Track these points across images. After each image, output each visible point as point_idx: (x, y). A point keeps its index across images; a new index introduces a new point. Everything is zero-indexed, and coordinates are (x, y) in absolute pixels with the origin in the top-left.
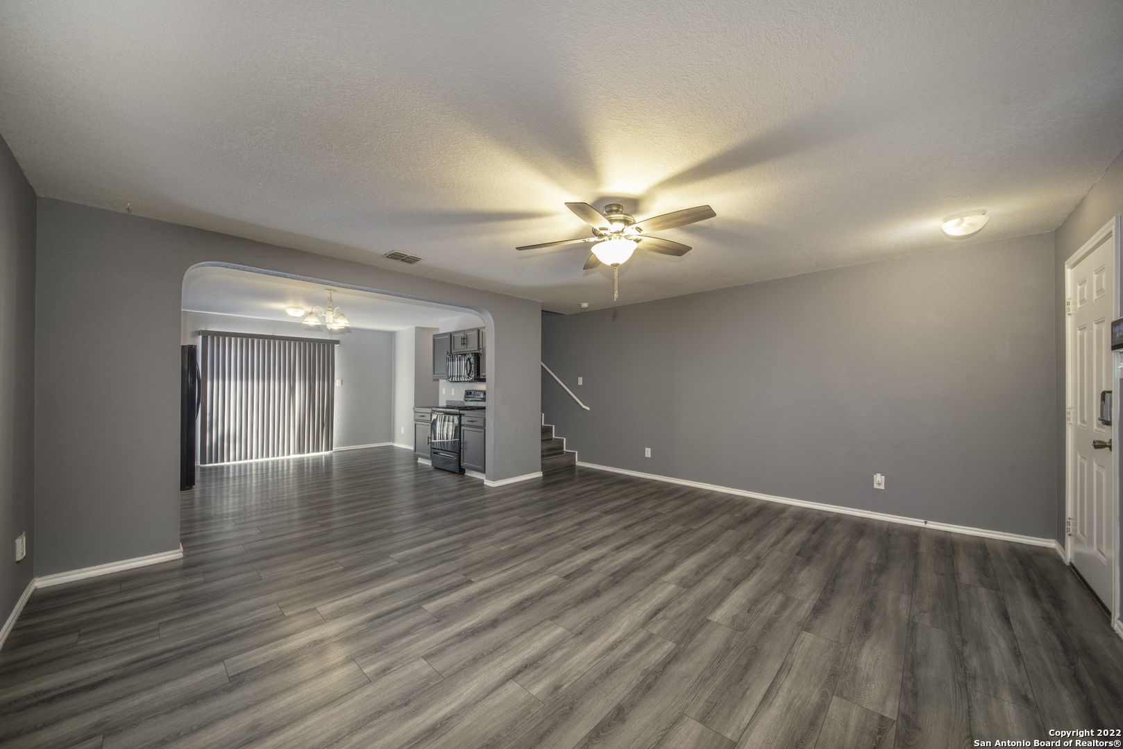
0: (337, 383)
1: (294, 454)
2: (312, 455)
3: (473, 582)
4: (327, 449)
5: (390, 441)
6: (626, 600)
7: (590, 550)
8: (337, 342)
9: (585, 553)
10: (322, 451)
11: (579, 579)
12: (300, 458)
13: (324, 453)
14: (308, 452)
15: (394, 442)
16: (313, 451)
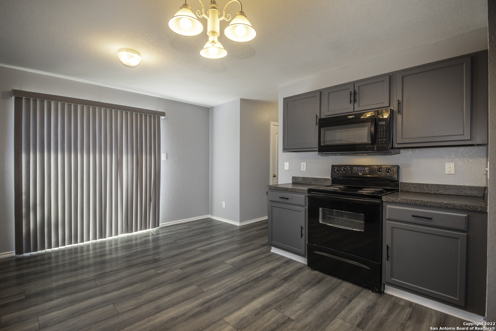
0: (163, 157)
1: (122, 233)
2: (140, 232)
4: (154, 226)
5: (208, 214)
8: (163, 114)
10: (149, 228)
12: (128, 237)
13: (151, 230)
14: (136, 230)
15: (212, 214)
16: (141, 229)
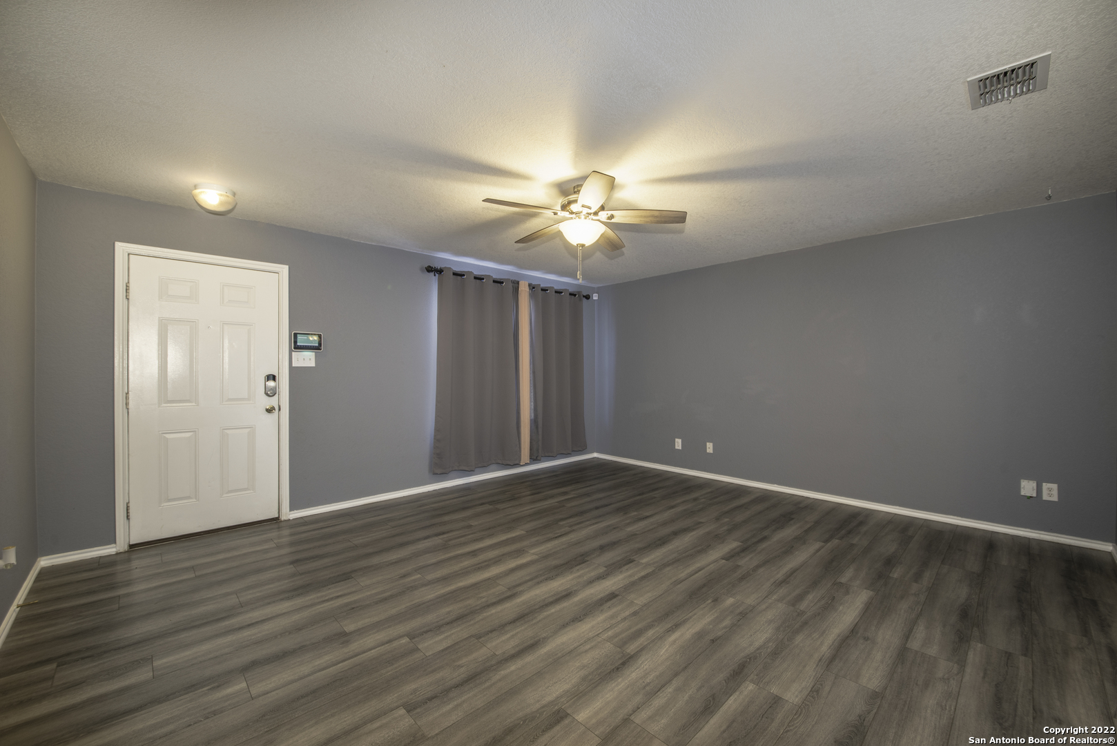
3: (723, 559)
6: (579, 543)
7: (607, 593)
9: (614, 588)
11: (619, 559)
